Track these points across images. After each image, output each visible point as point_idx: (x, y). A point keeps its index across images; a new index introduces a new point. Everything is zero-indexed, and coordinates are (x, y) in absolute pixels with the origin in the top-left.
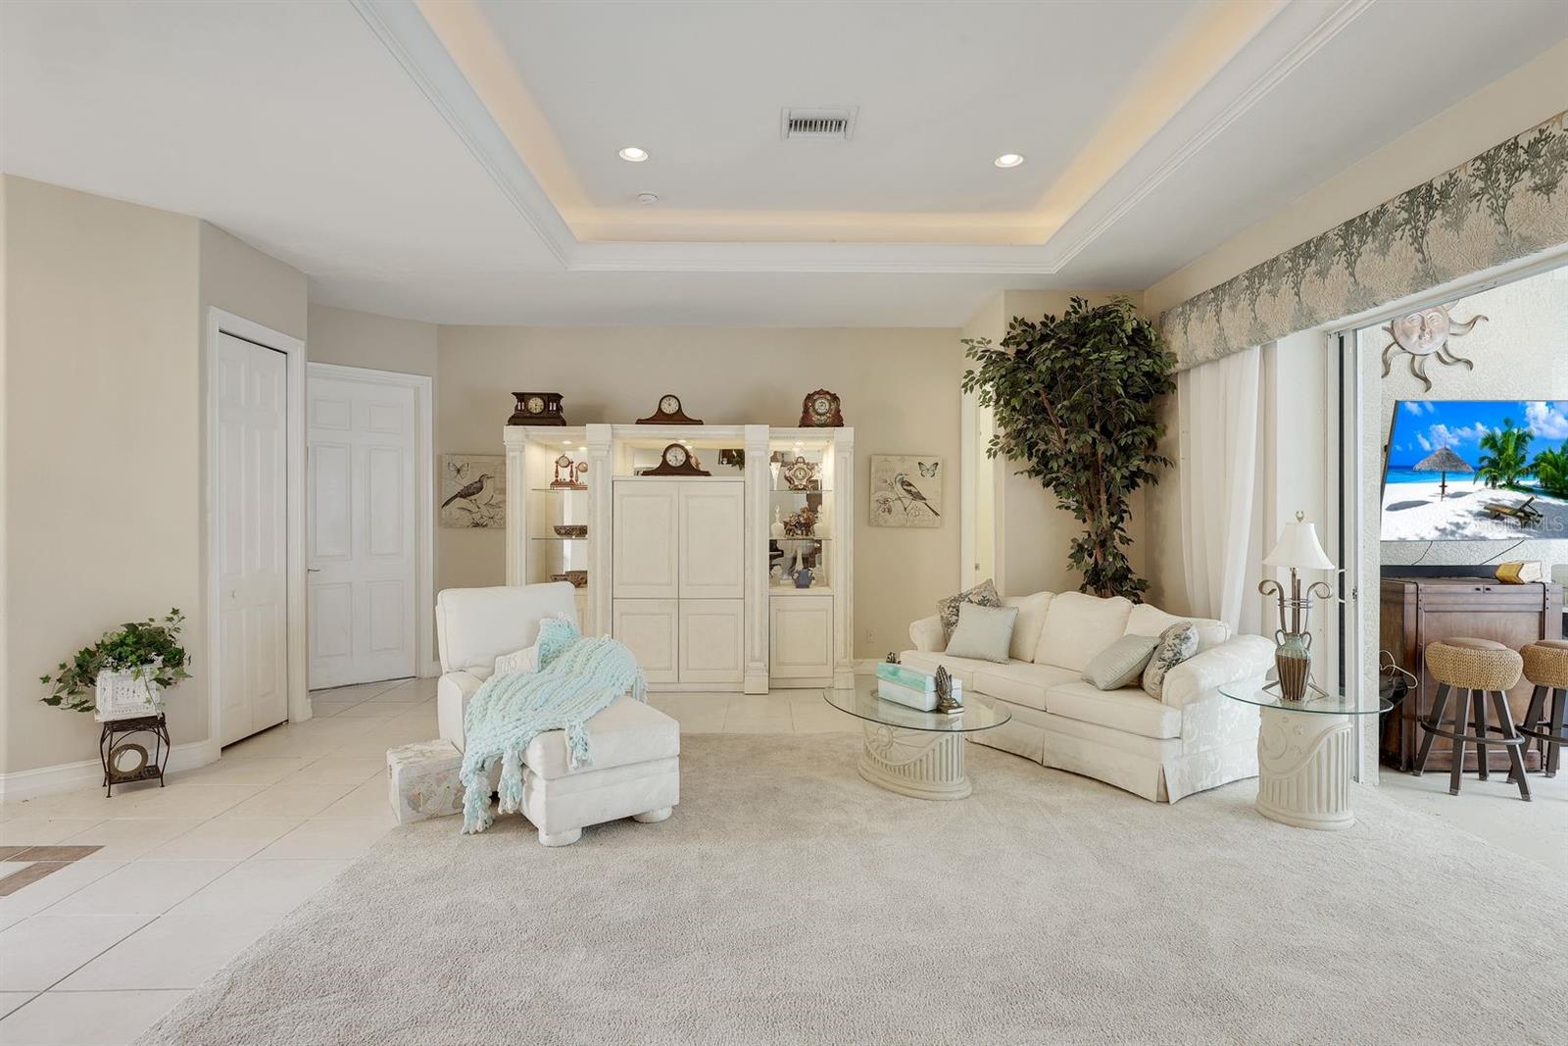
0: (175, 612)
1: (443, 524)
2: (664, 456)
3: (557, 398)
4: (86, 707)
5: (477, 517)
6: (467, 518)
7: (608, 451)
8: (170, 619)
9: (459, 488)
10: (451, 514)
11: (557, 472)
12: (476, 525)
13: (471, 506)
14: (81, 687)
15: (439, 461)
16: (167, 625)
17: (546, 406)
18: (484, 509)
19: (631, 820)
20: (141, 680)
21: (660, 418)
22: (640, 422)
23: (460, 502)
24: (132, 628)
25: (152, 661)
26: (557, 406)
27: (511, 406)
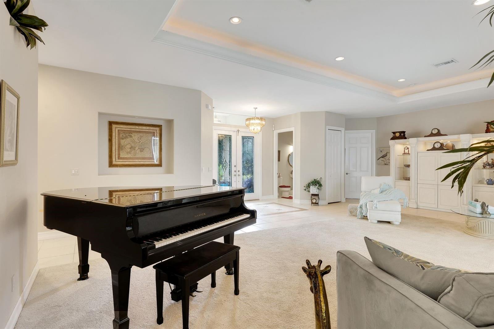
0: (321, 178)
1: (378, 164)
2: (434, 145)
3: (404, 132)
4: (309, 191)
5: (386, 162)
6: (383, 163)
7: (416, 145)
8: (320, 179)
9: (381, 156)
10: (379, 162)
11: (404, 151)
12: (385, 164)
13: (384, 160)
14: (308, 188)
15: (377, 149)
16: (320, 180)
17: (400, 134)
18: (387, 160)
19: (389, 222)
20: (315, 188)
21: (432, 135)
22: (425, 136)
23: (382, 159)
24: (315, 180)
25: (317, 185)
26: (404, 134)
27: (392, 135)
